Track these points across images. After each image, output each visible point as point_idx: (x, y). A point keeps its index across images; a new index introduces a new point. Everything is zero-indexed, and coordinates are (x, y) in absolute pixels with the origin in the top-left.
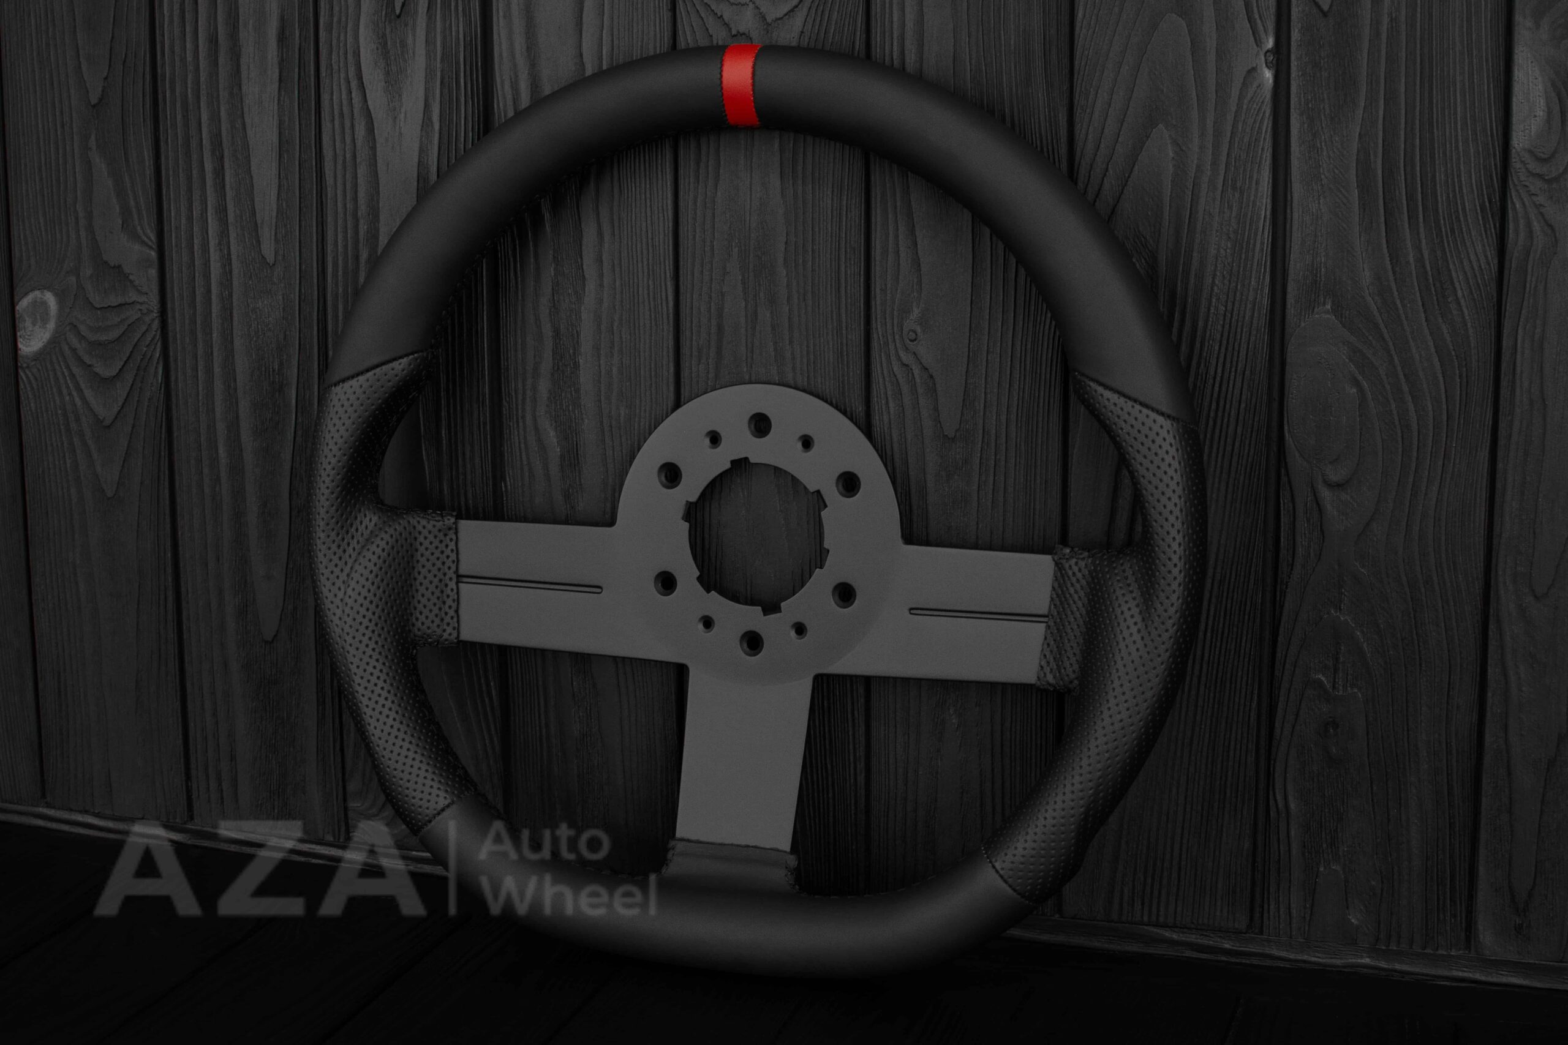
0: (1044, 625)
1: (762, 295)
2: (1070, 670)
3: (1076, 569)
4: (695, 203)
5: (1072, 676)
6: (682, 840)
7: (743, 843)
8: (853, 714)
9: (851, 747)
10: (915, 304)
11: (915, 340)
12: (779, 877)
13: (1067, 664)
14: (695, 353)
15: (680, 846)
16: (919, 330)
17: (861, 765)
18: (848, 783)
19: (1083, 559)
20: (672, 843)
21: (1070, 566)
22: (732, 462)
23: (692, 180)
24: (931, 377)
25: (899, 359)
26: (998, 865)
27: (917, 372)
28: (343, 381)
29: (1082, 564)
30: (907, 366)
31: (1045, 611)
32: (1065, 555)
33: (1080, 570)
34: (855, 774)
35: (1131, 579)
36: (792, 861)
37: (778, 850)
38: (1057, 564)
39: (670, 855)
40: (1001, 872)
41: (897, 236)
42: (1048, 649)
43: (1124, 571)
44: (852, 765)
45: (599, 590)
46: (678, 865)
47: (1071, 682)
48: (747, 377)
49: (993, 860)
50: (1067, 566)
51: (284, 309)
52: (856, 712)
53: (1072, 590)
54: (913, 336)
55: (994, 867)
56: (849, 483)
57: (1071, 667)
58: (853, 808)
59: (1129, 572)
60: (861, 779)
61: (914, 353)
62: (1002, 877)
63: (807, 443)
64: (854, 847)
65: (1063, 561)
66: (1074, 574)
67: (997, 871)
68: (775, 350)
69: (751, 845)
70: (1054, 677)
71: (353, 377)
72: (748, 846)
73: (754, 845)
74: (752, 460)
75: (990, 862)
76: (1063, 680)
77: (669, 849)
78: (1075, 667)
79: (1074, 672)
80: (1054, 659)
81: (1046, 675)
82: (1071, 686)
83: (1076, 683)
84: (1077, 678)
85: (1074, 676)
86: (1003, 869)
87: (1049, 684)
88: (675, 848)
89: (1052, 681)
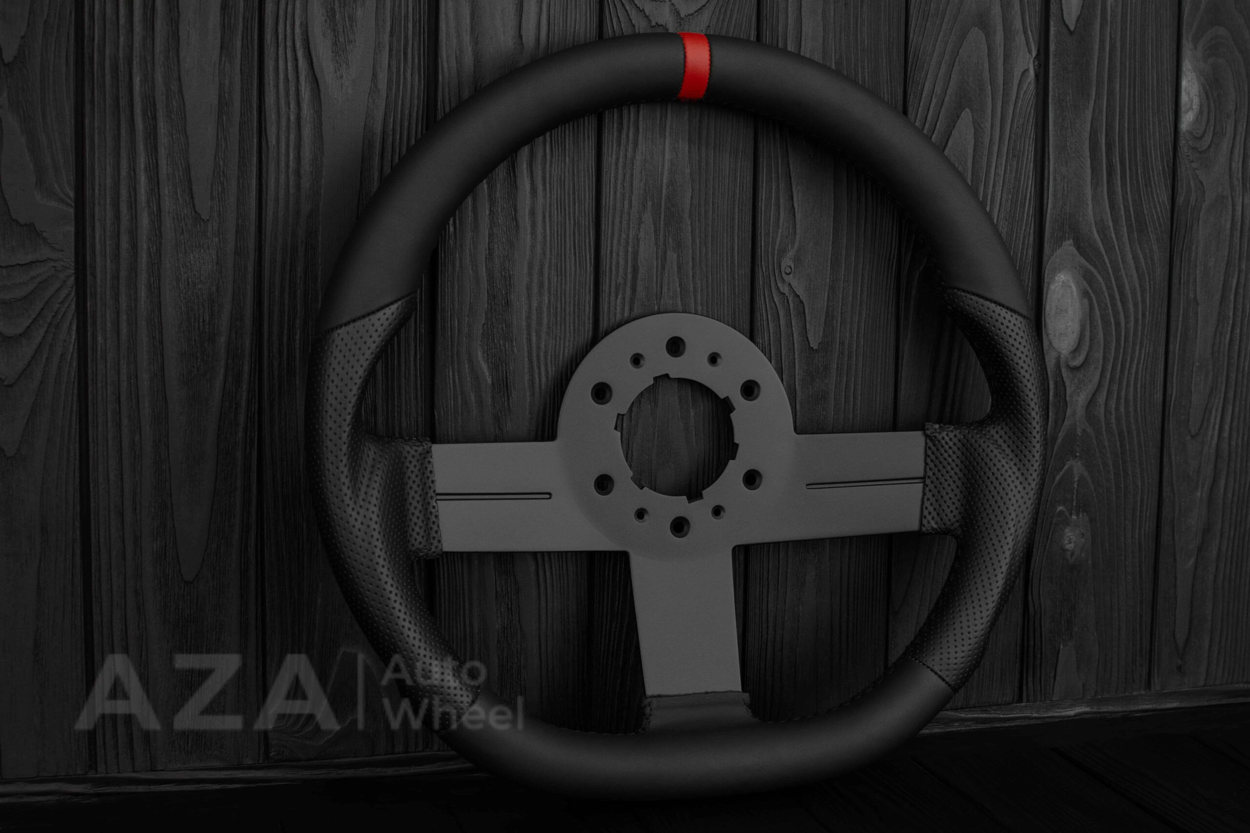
0: (921, 485)
1: (670, 240)
2: (951, 516)
3: (947, 439)
4: (617, 164)
5: (953, 520)
6: (653, 697)
7: (703, 691)
10: (790, 245)
11: (790, 273)
12: (742, 712)
13: (948, 511)
14: (613, 290)
15: (655, 703)
16: (793, 266)
19: (952, 431)
20: (646, 702)
21: (943, 438)
22: (655, 379)
23: (615, 146)
24: (802, 302)
25: (778, 289)
26: (936, 668)
27: (790, 299)
28: (354, 321)
29: (951, 435)
30: (784, 294)
31: (921, 474)
32: (935, 429)
33: (951, 439)
35: (1000, 441)
37: (732, 692)
38: (927, 436)
39: (648, 711)
40: (939, 673)
41: (778, 192)
42: (929, 503)
43: (993, 436)
45: (548, 496)
46: (657, 719)
47: (952, 525)
48: (656, 308)
50: (940, 437)
51: (217, 263)
53: (946, 455)
54: (788, 270)
56: (750, 390)
57: (952, 514)
59: (996, 437)
61: (790, 284)
62: (940, 676)
63: (714, 359)
65: (937, 435)
66: (947, 443)
67: (936, 673)
68: (680, 286)
69: (710, 691)
70: (936, 523)
71: (364, 317)
72: (707, 693)
73: (713, 691)
74: (671, 376)
75: (928, 667)
76: (944, 524)
77: (645, 706)
78: (956, 512)
79: (955, 516)
80: (935, 509)
81: (929, 522)
82: (952, 528)
83: (957, 524)
84: (958, 521)
85: (955, 520)
86: (941, 671)
87: (933, 529)
88: (650, 704)
89: (935, 526)
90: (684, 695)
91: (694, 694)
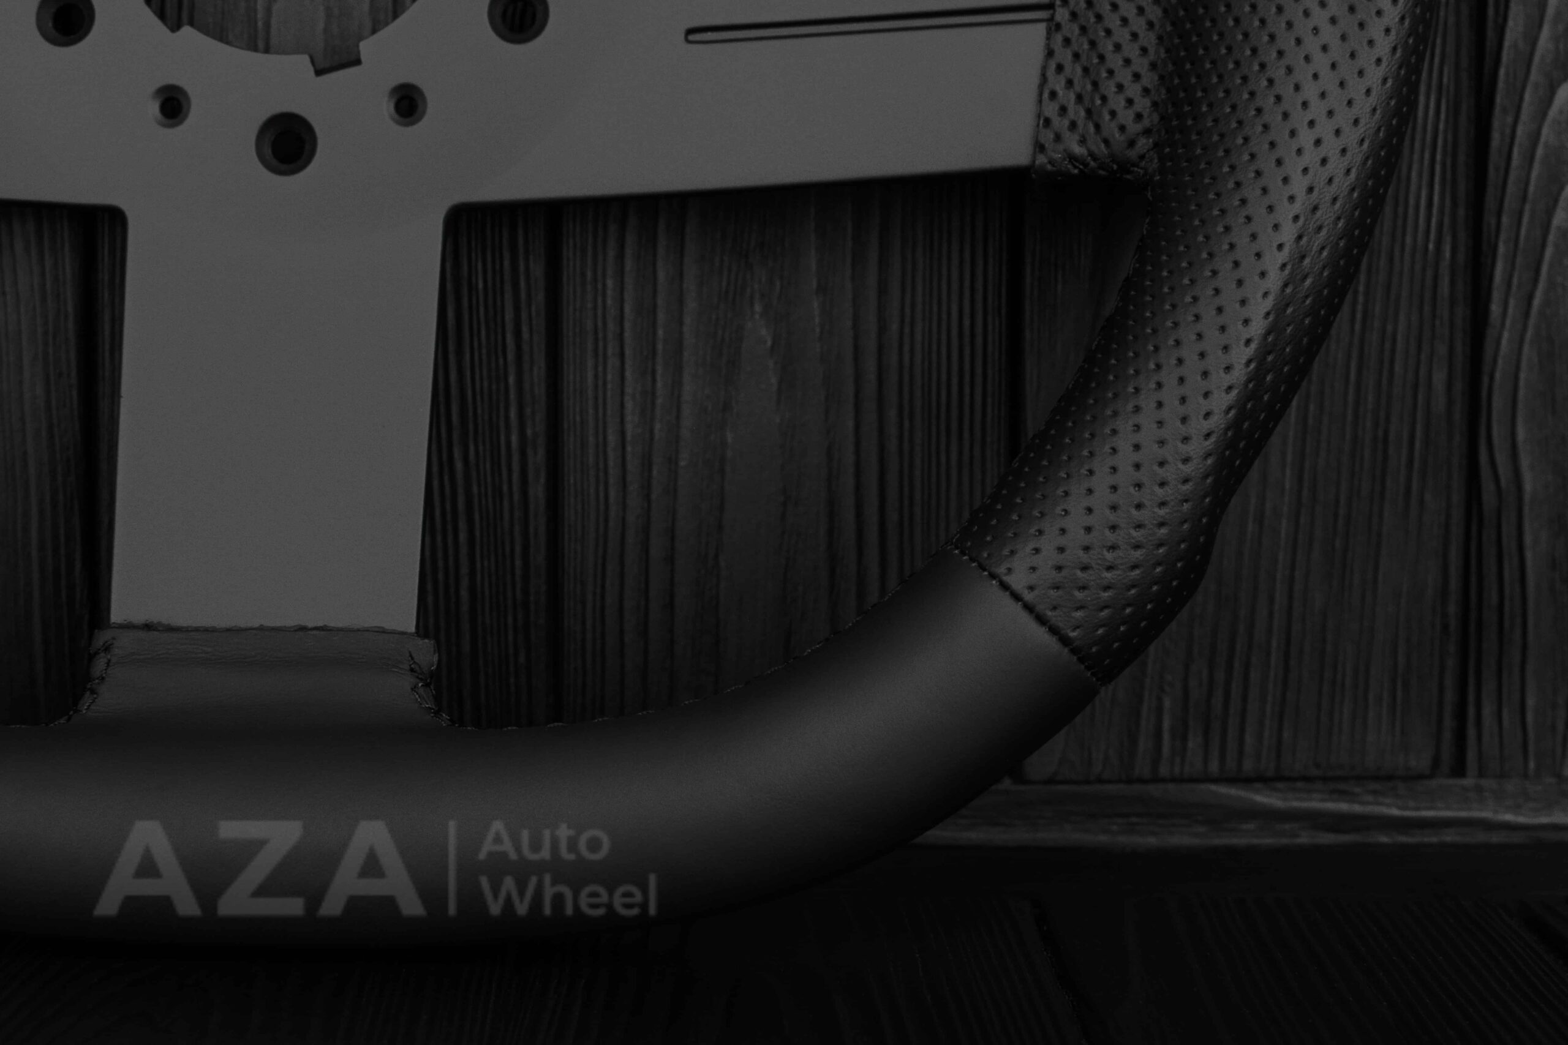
0: (1041, 27)
2: (1126, 117)
5: (1134, 128)
6: (129, 626)
8: (518, 333)
9: (513, 414)
12: (395, 694)
13: (1117, 102)
17: (538, 457)
18: (506, 503)
20: (102, 637)
26: (1018, 580)
34: (524, 481)
36: (426, 653)
37: (382, 631)
39: (99, 666)
40: (1028, 596)
42: (1059, 78)
44: (516, 458)
46: (115, 692)
47: (1132, 144)
49: (1001, 570)
52: (525, 329)
55: (1004, 586)
57: (1130, 108)
58: (518, 563)
60: (538, 491)
62: (1029, 608)
64: (522, 659)
67: (1016, 597)
69: (310, 625)
70: (1083, 141)
72: (303, 629)
73: (320, 624)
75: (993, 576)
76: (1106, 142)
77: (96, 653)
78: (1143, 104)
79: (1139, 117)
80: (1079, 98)
81: (1058, 138)
82: (1133, 154)
83: (1143, 144)
84: (1147, 132)
85: (1139, 127)
86: (1031, 588)
87: (1072, 158)
88: (107, 648)
89: (1078, 150)
90: (228, 630)
91: (261, 628)
